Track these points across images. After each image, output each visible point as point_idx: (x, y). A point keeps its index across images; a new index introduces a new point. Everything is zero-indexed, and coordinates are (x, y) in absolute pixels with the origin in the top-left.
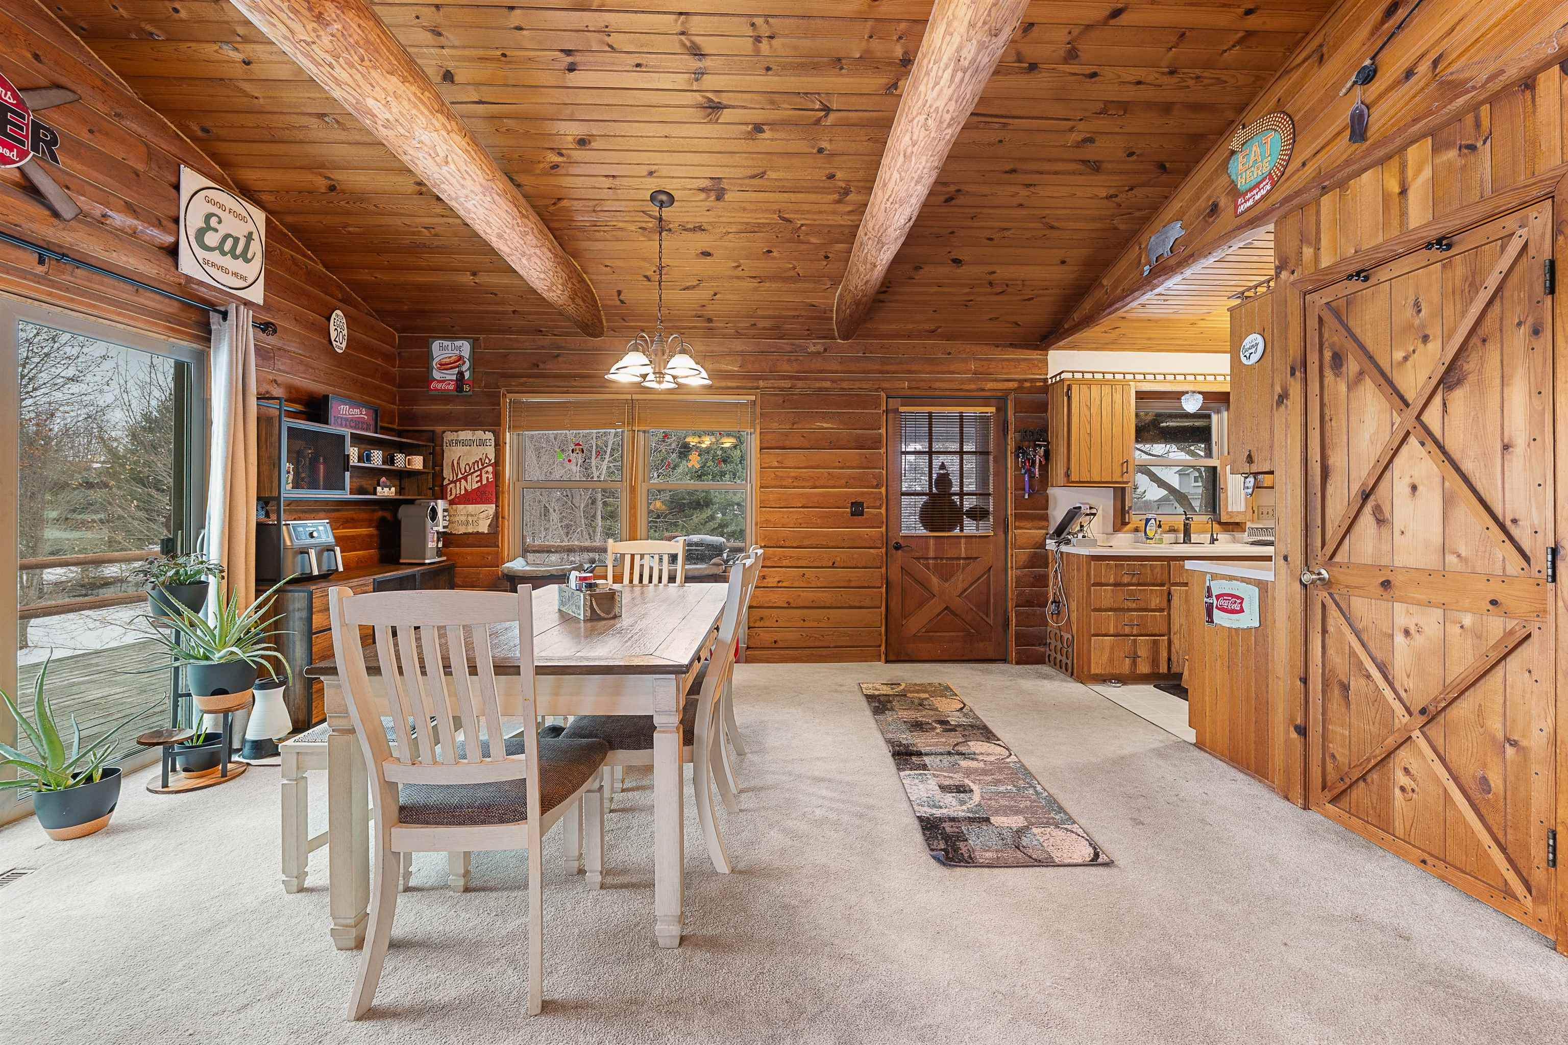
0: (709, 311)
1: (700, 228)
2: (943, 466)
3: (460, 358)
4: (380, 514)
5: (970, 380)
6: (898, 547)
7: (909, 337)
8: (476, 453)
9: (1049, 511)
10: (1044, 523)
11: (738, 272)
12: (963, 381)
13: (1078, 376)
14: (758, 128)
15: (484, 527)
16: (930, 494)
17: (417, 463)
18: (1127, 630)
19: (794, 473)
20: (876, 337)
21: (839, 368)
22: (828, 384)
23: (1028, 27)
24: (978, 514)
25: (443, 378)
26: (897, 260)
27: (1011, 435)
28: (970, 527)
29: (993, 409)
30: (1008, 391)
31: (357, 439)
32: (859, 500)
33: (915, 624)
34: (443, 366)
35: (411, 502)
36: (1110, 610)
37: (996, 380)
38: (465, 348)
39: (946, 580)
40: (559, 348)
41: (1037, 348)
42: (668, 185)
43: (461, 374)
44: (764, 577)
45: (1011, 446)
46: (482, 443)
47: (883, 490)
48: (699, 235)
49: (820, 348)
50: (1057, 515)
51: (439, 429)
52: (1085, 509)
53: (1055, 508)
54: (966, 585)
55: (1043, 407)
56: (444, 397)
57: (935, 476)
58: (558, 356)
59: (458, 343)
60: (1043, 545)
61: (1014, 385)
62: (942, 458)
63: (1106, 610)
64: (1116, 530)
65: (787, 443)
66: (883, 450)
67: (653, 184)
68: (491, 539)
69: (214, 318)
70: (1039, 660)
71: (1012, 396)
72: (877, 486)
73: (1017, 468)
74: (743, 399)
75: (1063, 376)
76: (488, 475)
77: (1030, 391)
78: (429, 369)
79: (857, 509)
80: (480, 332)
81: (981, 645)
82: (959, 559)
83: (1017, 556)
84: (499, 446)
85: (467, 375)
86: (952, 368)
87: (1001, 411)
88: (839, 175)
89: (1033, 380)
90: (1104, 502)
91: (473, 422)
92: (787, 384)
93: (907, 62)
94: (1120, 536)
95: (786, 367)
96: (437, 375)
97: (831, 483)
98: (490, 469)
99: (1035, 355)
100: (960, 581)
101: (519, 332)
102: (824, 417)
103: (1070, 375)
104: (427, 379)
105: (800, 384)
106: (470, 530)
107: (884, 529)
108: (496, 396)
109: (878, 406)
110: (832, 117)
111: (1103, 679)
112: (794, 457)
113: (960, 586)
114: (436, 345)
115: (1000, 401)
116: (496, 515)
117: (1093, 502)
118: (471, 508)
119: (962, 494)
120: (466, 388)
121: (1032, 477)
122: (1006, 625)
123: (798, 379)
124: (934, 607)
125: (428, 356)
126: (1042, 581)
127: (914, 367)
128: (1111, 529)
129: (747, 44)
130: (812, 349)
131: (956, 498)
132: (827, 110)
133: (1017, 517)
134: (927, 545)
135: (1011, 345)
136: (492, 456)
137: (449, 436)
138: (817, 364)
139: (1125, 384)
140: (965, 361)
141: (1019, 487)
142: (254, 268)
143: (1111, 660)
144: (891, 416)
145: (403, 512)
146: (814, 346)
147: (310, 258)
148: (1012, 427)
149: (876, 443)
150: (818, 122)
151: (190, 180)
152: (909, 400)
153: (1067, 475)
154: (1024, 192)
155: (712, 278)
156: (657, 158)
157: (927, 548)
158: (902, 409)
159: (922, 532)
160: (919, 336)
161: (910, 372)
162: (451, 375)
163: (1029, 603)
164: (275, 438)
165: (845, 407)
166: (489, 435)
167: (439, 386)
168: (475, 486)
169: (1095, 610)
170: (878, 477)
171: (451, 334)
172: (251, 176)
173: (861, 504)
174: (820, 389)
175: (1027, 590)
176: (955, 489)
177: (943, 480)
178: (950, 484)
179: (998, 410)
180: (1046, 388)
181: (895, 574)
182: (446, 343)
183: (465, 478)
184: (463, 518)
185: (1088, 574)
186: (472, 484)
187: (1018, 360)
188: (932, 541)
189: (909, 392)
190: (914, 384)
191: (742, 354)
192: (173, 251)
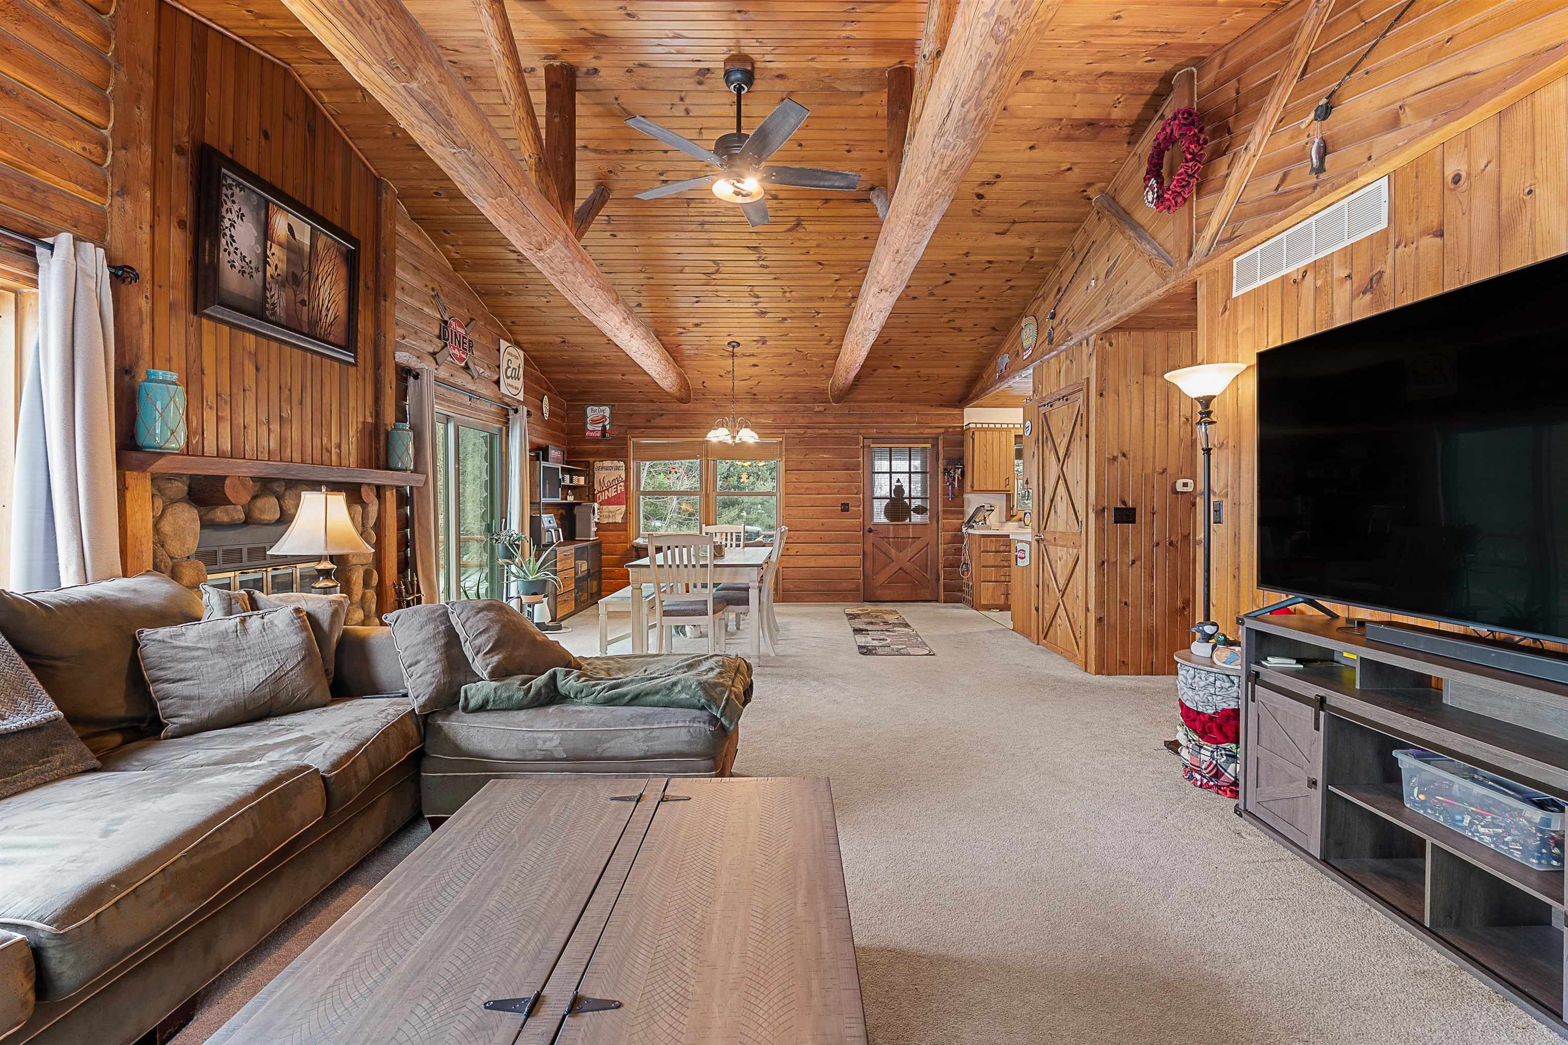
0: (755, 390)
1: (753, 355)
2: (898, 481)
3: (604, 417)
4: (561, 511)
5: (915, 428)
6: (870, 531)
7: (876, 402)
8: (614, 475)
9: (965, 508)
10: (961, 516)
11: (773, 373)
12: (910, 428)
13: (979, 426)
14: (784, 319)
15: (619, 519)
16: (890, 498)
17: (581, 481)
18: (1003, 579)
19: (806, 485)
20: (856, 402)
21: (834, 421)
22: (826, 431)
23: (908, 287)
24: (920, 510)
25: (593, 429)
26: (863, 367)
27: (940, 461)
28: (916, 518)
29: (929, 445)
30: (939, 434)
31: (564, 470)
32: (846, 502)
33: (881, 578)
34: (594, 422)
35: (579, 504)
36: (993, 566)
37: (931, 428)
38: (607, 411)
39: (901, 551)
40: (662, 410)
41: (957, 407)
42: (737, 340)
43: (604, 426)
44: (788, 549)
45: (941, 468)
46: (618, 468)
47: (861, 496)
48: (752, 358)
49: (822, 409)
50: (970, 511)
51: (591, 460)
52: (987, 507)
53: (969, 507)
54: (912, 554)
55: (961, 444)
56: (595, 441)
57: (893, 488)
58: (662, 415)
59: (603, 408)
60: (961, 530)
61: (942, 430)
62: (899, 476)
63: (990, 567)
64: (1008, 520)
65: (802, 467)
66: (861, 471)
67: (730, 339)
68: (623, 527)
69: (511, 412)
70: (959, 600)
71: (941, 437)
72: (857, 493)
73: (944, 482)
74: (774, 440)
75: (971, 426)
76: (621, 488)
77: (953, 434)
78: (585, 424)
79: (845, 507)
80: (616, 401)
81: (922, 591)
82: (908, 538)
83: (944, 536)
84: (627, 470)
85: (608, 427)
86: (904, 420)
87: (935, 445)
88: (826, 334)
89: (954, 427)
90: (1000, 503)
91: (612, 456)
92: (801, 431)
93: (855, 298)
94: (1010, 523)
95: (801, 420)
96: (589, 427)
97: (829, 491)
98: (622, 484)
99: (956, 411)
100: (909, 552)
101: (639, 401)
102: (824, 451)
103: (974, 426)
104: (584, 429)
105: (809, 431)
106: (611, 521)
107: (861, 520)
108: (625, 439)
109: (858, 444)
110: (820, 315)
111: (988, 608)
112: (806, 476)
113: (910, 555)
114: (589, 409)
115: (935, 440)
116: (626, 510)
117: (992, 503)
118: (611, 508)
119: (910, 498)
120: (608, 435)
121: (953, 487)
122: (938, 579)
123: (809, 428)
124: (893, 568)
125: (585, 415)
126: (959, 551)
127: (880, 419)
128: (1004, 520)
129: (780, 294)
130: (817, 409)
131: (907, 501)
132: (819, 313)
133: (944, 512)
134: (889, 529)
135: (941, 405)
136: (623, 476)
137: (598, 464)
138: (820, 418)
139: (1008, 430)
140: (912, 415)
141: (945, 493)
142: (520, 384)
143: (993, 596)
144: (866, 449)
145: (577, 510)
146: (818, 407)
147: (535, 369)
148: (941, 457)
149: (856, 467)
150: (814, 317)
151: (504, 344)
152: (876, 440)
153: (972, 487)
154: (925, 340)
155: (757, 376)
156: (731, 330)
157: (889, 532)
158: (872, 446)
159: (886, 521)
160: (883, 401)
161: (877, 422)
162: (599, 427)
163: (952, 566)
164: (538, 472)
165: (838, 445)
166: (622, 464)
167: (591, 434)
168: (614, 494)
169: (984, 567)
170: (858, 488)
171: (598, 403)
172: (522, 338)
173: (848, 504)
174: (822, 434)
175: (951, 557)
176: (906, 494)
177: (899, 490)
178: (903, 492)
179: (933, 445)
180: (963, 432)
181: (869, 548)
182: (595, 408)
183: (608, 490)
184: (607, 514)
185: (980, 546)
186: (612, 493)
187: (946, 415)
188: (891, 527)
189: (877, 436)
190: (879, 431)
191: (774, 413)
192: (497, 382)
